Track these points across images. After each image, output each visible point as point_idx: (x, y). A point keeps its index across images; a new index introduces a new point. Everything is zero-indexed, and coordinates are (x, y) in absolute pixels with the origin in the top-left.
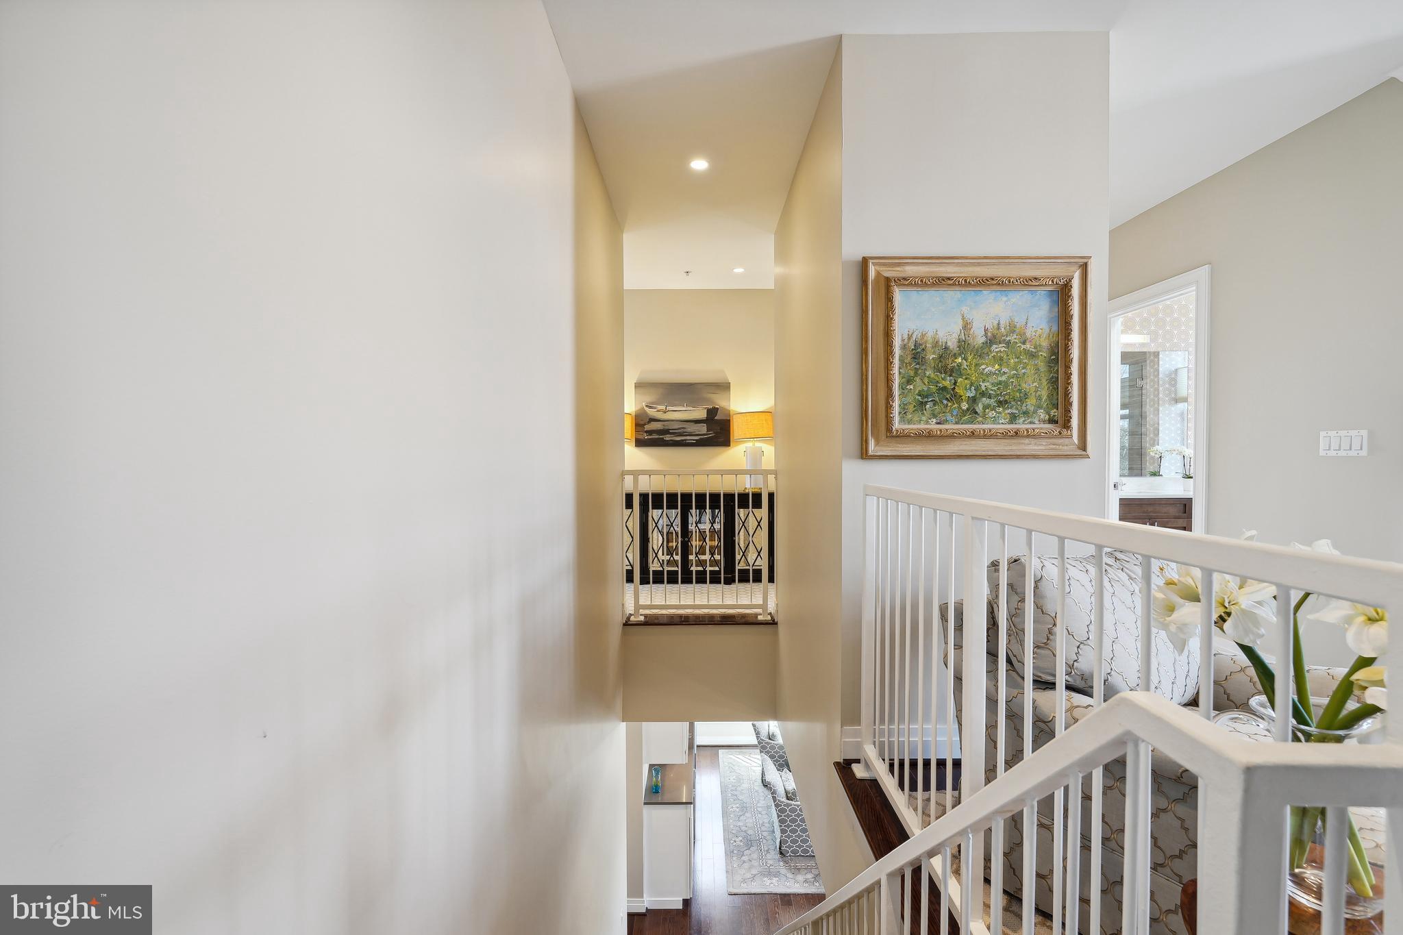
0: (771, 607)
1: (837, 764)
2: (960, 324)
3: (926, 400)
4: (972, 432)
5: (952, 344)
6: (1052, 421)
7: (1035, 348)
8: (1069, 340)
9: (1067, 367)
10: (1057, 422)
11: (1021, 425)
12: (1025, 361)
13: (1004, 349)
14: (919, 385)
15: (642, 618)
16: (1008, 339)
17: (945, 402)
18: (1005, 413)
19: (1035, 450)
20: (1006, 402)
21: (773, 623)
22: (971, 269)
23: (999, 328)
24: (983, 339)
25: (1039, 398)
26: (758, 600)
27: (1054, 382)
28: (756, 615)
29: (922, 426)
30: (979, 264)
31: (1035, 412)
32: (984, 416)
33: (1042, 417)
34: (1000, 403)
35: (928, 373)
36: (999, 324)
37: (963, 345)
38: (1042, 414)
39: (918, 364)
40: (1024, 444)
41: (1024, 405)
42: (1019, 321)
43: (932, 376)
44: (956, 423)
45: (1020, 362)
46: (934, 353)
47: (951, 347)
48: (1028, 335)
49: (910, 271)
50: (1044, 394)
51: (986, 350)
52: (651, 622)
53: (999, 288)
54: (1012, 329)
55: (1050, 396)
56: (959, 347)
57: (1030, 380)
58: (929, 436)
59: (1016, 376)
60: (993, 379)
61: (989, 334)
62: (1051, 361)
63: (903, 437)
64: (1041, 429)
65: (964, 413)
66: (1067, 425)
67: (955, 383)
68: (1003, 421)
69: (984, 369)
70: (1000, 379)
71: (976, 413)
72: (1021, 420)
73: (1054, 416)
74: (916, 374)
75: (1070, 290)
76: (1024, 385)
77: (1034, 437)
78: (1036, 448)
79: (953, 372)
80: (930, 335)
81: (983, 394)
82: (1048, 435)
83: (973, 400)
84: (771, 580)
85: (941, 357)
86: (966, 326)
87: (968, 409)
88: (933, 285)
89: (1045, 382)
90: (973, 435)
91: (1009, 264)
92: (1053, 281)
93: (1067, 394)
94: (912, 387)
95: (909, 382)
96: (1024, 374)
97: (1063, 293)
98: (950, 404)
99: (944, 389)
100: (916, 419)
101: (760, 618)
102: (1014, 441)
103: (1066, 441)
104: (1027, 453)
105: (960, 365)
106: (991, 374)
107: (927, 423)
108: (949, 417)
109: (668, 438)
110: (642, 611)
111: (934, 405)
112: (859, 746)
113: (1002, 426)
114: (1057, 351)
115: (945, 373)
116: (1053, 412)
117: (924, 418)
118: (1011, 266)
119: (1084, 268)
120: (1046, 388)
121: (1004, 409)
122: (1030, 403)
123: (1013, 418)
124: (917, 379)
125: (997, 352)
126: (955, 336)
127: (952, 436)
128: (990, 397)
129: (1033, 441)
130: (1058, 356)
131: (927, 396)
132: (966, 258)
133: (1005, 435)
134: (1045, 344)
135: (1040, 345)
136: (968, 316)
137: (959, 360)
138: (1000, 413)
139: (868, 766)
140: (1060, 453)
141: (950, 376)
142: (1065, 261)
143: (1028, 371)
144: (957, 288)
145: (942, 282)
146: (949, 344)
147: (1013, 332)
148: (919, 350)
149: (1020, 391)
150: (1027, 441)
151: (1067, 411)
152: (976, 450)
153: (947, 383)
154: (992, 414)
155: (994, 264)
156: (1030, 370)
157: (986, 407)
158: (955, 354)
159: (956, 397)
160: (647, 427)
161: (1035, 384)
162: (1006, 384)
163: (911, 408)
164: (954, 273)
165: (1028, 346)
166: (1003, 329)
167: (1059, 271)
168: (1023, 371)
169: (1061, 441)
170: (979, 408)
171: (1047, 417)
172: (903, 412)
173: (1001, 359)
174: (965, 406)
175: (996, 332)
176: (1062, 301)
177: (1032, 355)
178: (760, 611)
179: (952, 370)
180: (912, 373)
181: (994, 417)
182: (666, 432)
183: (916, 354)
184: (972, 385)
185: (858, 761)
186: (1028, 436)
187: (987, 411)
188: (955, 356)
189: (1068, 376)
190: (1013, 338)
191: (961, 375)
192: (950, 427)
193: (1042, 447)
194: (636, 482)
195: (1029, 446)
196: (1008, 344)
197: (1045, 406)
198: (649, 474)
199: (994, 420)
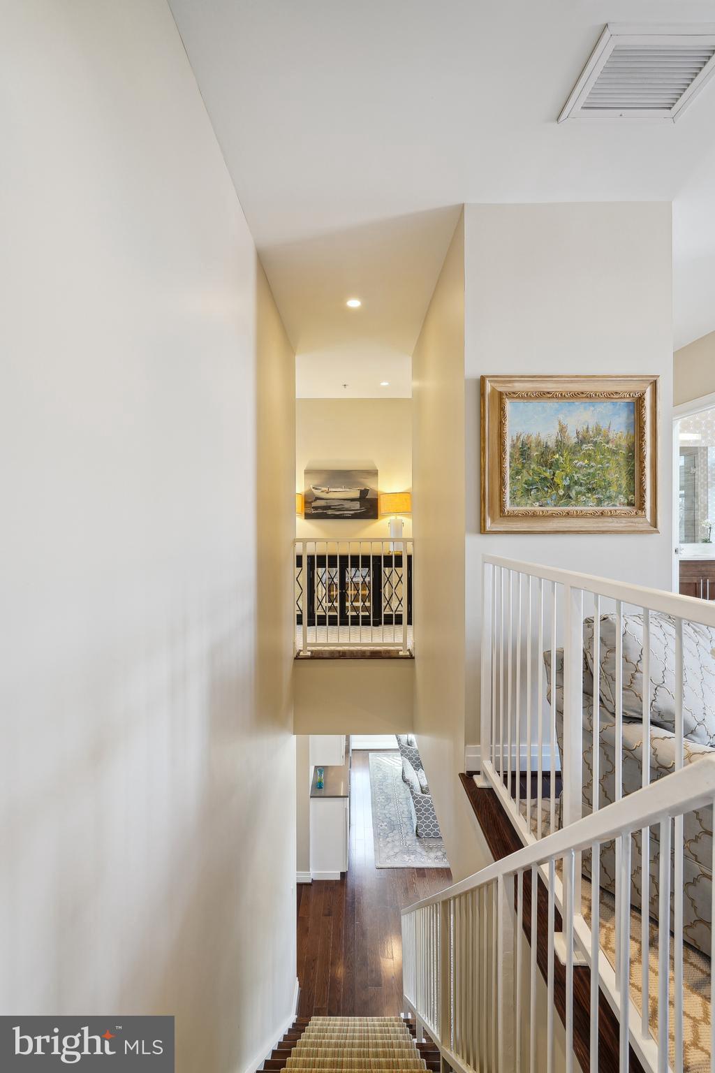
0: (410, 645)
1: (462, 775)
2: (558, 427)
3: (531, 487)
4: (567, 513)
5: (552, 444)
6: (630, 504)
7: (616, 447)
8: (643, 441)
9: (642, 462)
10: (634, 505)
11: (606, 507)
12: (608, 457)
13: (592, 447)
14: (525, 476)
15: (309, 654)
16: (595, 440)
17: (546, 489)
18: (593, 498)
19: (615, 527)
20: (594, 489)
21: (411, 657)
22: (565, 385)
23: (587, 431)
24: (576, 440)
25: (620, 486)
26: (399, 639)
27: (631, 474)
28: (398, 651)
29: (529, 508)
30: (572, 382)
31: (617, 497)
32: (577, 501)
33: (622, 501)
34: (589, 490)
35: (532, 467)
36: (587, 428)
37: (560, 445)
38: (622, 499)
39: (525, 459)
40: (608, 522)
41: (608, 491)
42: (604, 425)
43: (536, 468)
44: (555, 506)
45: (604, 458)
46: (537, 451)
47: (551, 446)
48: (611, 437)
49: (518, 387)
50: (624, 483)
51: (578, 448)
52: (316, 656)
53: (587, 400)
54: (598, 431)
55: (628, 485)
56: (557, 446)
57: (613, 472)
58: (534, 516)
59: (602, 469)
60: (584, 471)
61: (581, 436)
62: (629, 457)
63: (514, 516)
64: (622, 510)
65: (561, 498)
66: (641, 507)
67: (554, 475)
68: (591, 504)
69: (576, 464)
70: (589, 471)
71: (570, 498)
72: (607, 503)
73: (632, 500)
74: (523, 467)
75: (643, 402)
76: (608, 476)
77: (616, 516)
78: (618, 525)
79: (552, 465)
80: (534, 436)
81: (576, 483)
82: (627, 515)
83: (568, 488)
84: (410, 622)
85: (543, 453)
86: (562, 430)
87: (564, 495)
88: (536, 397)
89: (624, 474)
90: (568, 515)
91: (594, 381)
92: (630, 395)
93: (642, 483)
94: (520, 477)
95: (518, 473)
96: (608, 467)
97: (637, 404)
98: (550, 491)
99: (545, 478)
100: (523, 502)
101: (401, 653)
102: (600, 520)
103: (641, 520)
104: (611, 529)
105: (557, 460)
106: (581, 467)
107: (532, 505)
108: (549, 501)
109: (329, 512)
110: (309, 648)
111: (538, 491)
112: (479, 761)
113: (591, 507)
114: (633, 449)
115: (546, 466)
116: (631, 497)
117: (530, 502)
118: (596, 384)
119: (655, 384)
120: (625, 478)
121: (593, 495)
122: (613, 490)
123: (599, 502)
124: (524, 471)
125: (586, 450)
126: (554, 438)
127: (552, 516)
128: (581, 485)
129: (615, 520)
130: (634, 454)
131: (532, 485)
132: (562, 377)
133: (593, 515)
134: (624, 443)
135: (620, 445)
136: (564, 422)
137: (557, 456)
138: (589, 498)
139: (486, 778)
140: (637, 529)
141: (550, 468)
142: (641, 379)
143: (611, 465)
144: (555, 400)
145: (542, 395)
146: (549, 443)
147: (599, 434)
148: (525, 448)
149: (604, 480)
150: (610, 520)
151: (642, 496)
152: (569, 527)
153: (548, 474)
154: (583, 498)
155: (583, 381)
156: (612, 465)
157: (578, 493)
158: (553, 452)
159: (554, 485)
160: (314, 504)
161: (616, 476)
162: (594, 476)
163: (519, 494)
164: (552, 388)
165: (610, 445)
166: (591, 432)
167: (635, 387)
168: (607, 465)
169: (636, 520)
170: (573, 494)
171: (626, 501)
172: (513, 497)
173: (590, 456)
174: (561, 492)
175: (586, 434)
176: (637, 410)
177: (614, 453)
178: (401, 648)
179: (551, 464)
180: (520, 466)
181: (585, 501)
182: (328, 507)
183: (523, 451)
184: (567, 475)
185: (478, 773)
186: (611, 516)
187: (579, 496)
188: (554, 453)
189: (642, 469)
190: (599, 439)
191: (558, 468)
192: (550, 509)
193: (622, 525)
194: (304, 547)
195: (612, 524)
196: (595, 443)
197: (624, 492)
198: (315, 541)
199: (585, 503)
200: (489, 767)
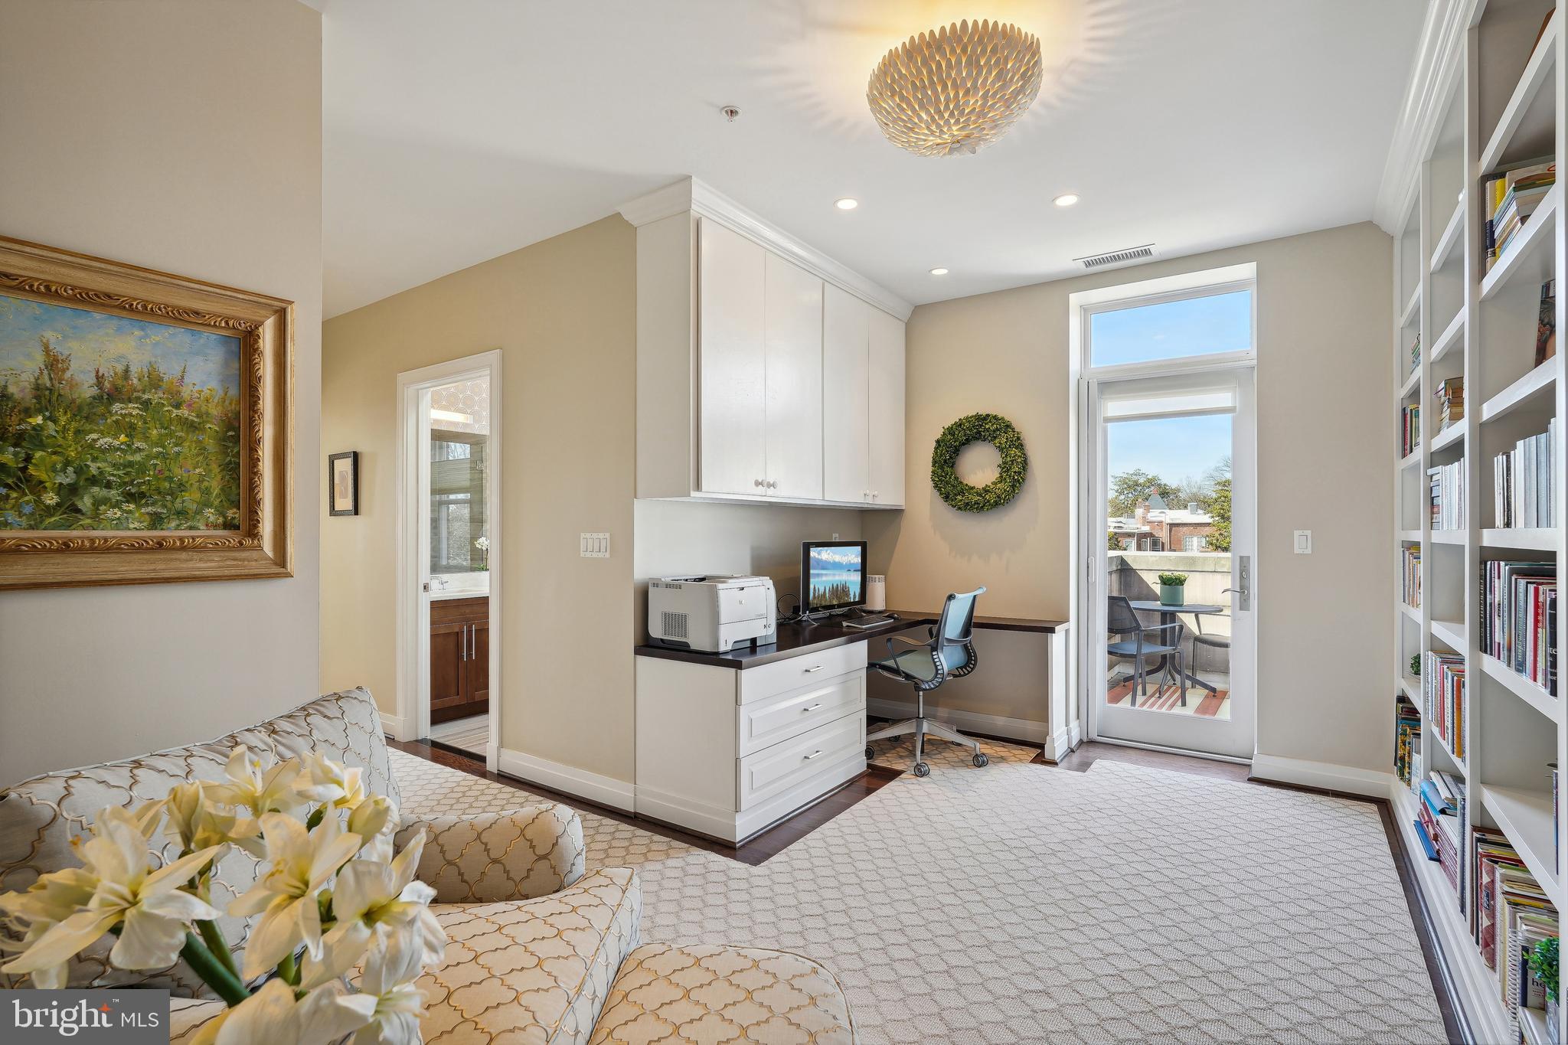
5: (20, 392)
6: (230, 525)
7: (197, 416)
8: (256, 412)
10: (237, 528)
11: (171, 532)
12: (179, 434)
13: (138, 411)
16: (146, 396)
17: (3, 490)
18: (140, 513)
19: (199, 569)
20: (142, 495)
24: (95, 391)
27: (231, 469)
31: (199, 512)
32: (96, 516)
33: (212, 518)
34: (130, 497)
37: (48, 396)
38: (210, 514)
40: (179, 560)
41: (179, 500)
45: (171, 435)
47: (19, 397)
48: (186, 393)
50: (215, 485)
51: (101, 410)
53: (125, 314)
54: (154, 381)
55: (226, 490)
56: (38, 397)
57: (189, 463)
59: (164, 456)
60: (118, 457)
61: (107, 385)
62: (225, 439)
64: (208, 537)
65: (49, 511)
66: (252, 530)
67: (28, 460)
68: (136, 525)
69: (95, 441)
70: (130, 458)
72: (173, 524)
73: (234, 519)
75: (256, 341)
76: (177, 471)
77: (196, 549)
78: (202, 565)
79: (21, 439)
81: (94, 480)
82: (220, 546)
83: (72, 490)
86: (55, 365)
87: (59, 505)
89: (215, 469)
90: (69, 548)
91: (144, 280)
92: (227, 323)
93: (252, 488)
96: (178, 454)
97: (246, 343)
99: (1, 467)
102: (157, 556)
103: (255, 554)
104: (185, 574)
105: (39, 429)
106: (111, 449)
108: (12, 517)
113: (133, 531)
114: (237, 425)
115: (3, 439)
116: (230, 513)
118: (153, 286)
119: (281, 315)
120: (219, 477)
121: (139, 506)
122: (190, 499)
123: (156, 521)
125: (124, 416)
127: (16, 551)
128: (108, 485)
129: (196, 556)
133: (138, 548)
134: (215, 411)
135: (207, 414)
136: (57, 348)
137: (38, 419)
138: (130, 512)
140: (246, 572)
141: (16, 446)
142: (251, 298)
143: (186, 450)
144: (31, 297)
146: (12, 390)
147: (157, 387)
149: (170, 479)
150: (184, 555)
151: (254, 511)
153: (9, 458)
154: (114, 513)
155: (110, 273)
156: (188, 449)
157: (97, 503)
158: (27, 409)
159: (29, 483)
161: (199, 471)
162: (142, 469)
164: (21, 268)
165: (184, 412)
166: (135, 381)
167: (243, 313)
168: (176, 449)
169: (244, 555)
170: (84, 503)
171: (221, 520)
173: (132, 427)
174: (51, 499)
175: (120, 382)
176: (245, 354)
177: (192, 427)
179: (21, 435)
181: (119, 519)
184: (68, 464)
186: (183, 548)
187: (103, 508)
188: (27, 413)
189: (254, 462)
190: (155, 397)
191: (41, 447)
193: (213, 564)
195: (190, 565)
196: (146, 405)
197: (217, 502)
199: (119, 524)
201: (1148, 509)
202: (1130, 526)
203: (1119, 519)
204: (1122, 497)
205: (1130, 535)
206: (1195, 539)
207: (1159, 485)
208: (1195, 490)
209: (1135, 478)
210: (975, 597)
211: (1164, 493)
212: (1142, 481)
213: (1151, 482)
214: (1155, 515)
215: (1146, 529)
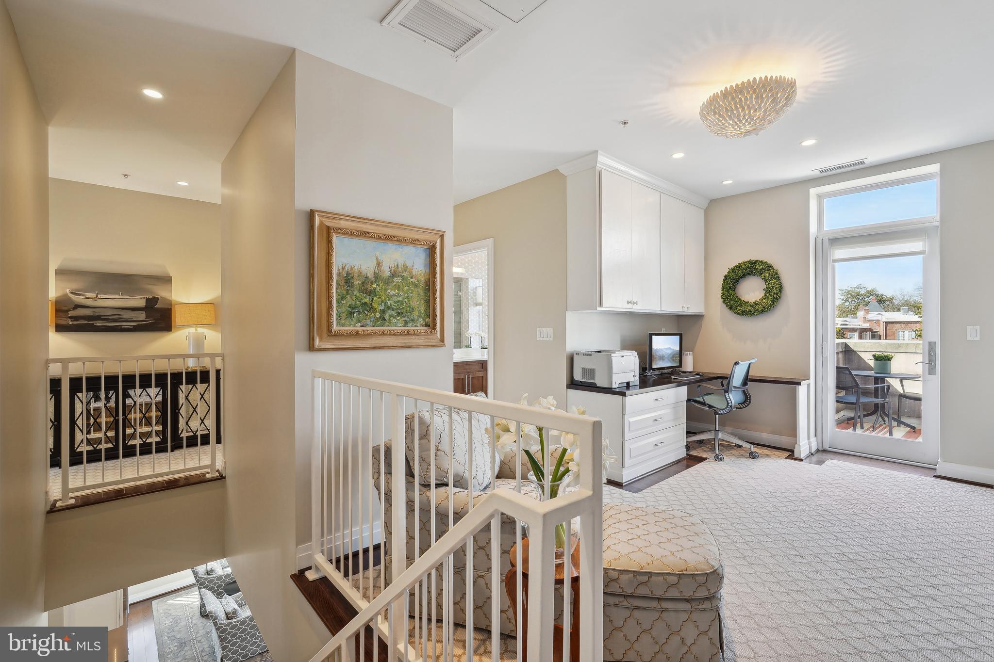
0: (219, 465)
1: (293, 577)
2: (375, 262)
3: (354, 310)
4: (383, 332)
5: (370, 275)
6: (427, 325)
7: (417, 281)
8: (435, 278)
9: (434, 294)
10: (429, 326)
11: (410, 328)
12: (412, 289)
13: (400, 280)
14: (349, 301)
15: (71, 502)
16: (403, 275)
17: (366, 312)
18: (401, 320)
20: (402, 313)
21: (222, 478)
22: (377, 228)
23: (398, 268)
24: (389, 274)
25: (420, 311)
27: (427, 302)
28: (204, 474)
29: (351, 328)
30: (386, 227)
31: (418, 320)
32: (389, 322)
33: (421, 323)
34: (399, 314)
35: (355, 293)
36: (398, 265)
37: (377, 276)
38: (421, 321)
39: (349, 286)
40: (412, 339)
41: (412, 315)
42: (409, 264)
43: (358, 295)
44: (373, 326)
45: (409, 289)
46: (359, 280)
47: (370, 277)
48: (414, 273)
49: (343, 224)
50: (422, 309)
51: (390, 281)
53: (397, 243)
54: (405, 268)
55: (426, 311)
56: (375, 277)
57: (415, 300)
58: (356, 335)
59: (407, 298)
60: (395, 298)
61: (392, 271)
62: (425, 290)
63: (339, 335)
64: (421, 330)
65: (378, 319)
66: (434, 328)
67: (372, 301)
68: (400, 325)
69: (389, 293)
70: (398, 299)
71: (385, 320)
72: (410, 325)
73: (428, 322)
74: (347, 293)
75: (435, 249)
76: (412, 303)
77: (418, 335)
78: (419, 341)
79: (371, 293)
80: (356, 267)
81: (389, 308)
82: (425, 334)
83: (383, 312)
84: (219, 441)
85: (363, 283)
86: (379, 264)
87: (380, 317)
88: (359, 236)
89: (423, 302)
90: (383, 334)
91: (404, 229)
92: (427, 243)
93: (434, 310)
94: (344, 302)
95: (342, 298)
96: (412, 296)
97: (432, 250)
98: (369, 314)
99: (365, 304)
100: (347, 323)
101: (209, 476)
102: (407, 337)
103: (434, 337)
104: (414, 344)
105: (375, 289)
106: (393, 295)
107: (355, 326)
108: (369, 323)
109: (99, 323)
110: (71, 495)
111: (359, 314)
113: (400, 328)
114: (428, 284)
115: (366, 293)
116: (427, 320)
117: (352, 323)
118: (405, 231)
119: (442, 237)
120: (423, 305)
121: (401, 318)
122: (416, 313)
123: (406, 323)
124: (348, 296)
125: (397, 282)
126: (372, 270)
127: (370, 335)
128: (393, 310)
129: (417, 337)
130: (430, 287)
131: (354, 308)
132: (379, 221)
133: (402, 334)
134: (423, 279)
135: (420, 280)
136: (379, 258)
137: (375, 286)
138: (398, 320)
139: (318, 569)
140: (431, 344)
141: (369, 295)
142: (433, 232)
144: (373, 240)
145: (363, 234)
146: (368, 275)
147: (406, 271)
148: (349, 277)
149: (409, 307)
150: (414, 337)
151: (434, 320)
152: (385, 343)
153: (367, 300)
154: (394, 320)
155: (395, 228)
156: (415, 295)
157: (391, 316)
158: (372, 282)
159: (373, 310)
160: (71, 313)
161: (417, 303)
162: (401, 302)
163: (344, 316)
164: (371, 229)
165: (413, 280)
166: (400, 269)
167: (430, 237)
168: (411, 295)
169: (431, 337)
170: (387, 317)
171: (424, 323)
172: (339, 319)
173: (399, 287)
174: (378, 315)
175: (396, 270)
176: (431, 255)
177: (416, 286)
178: (208, 470)
179: (370, 292)
180: (345, 292)
181: (396, 322)
182: (98, 318)
183: (348, 280)
184: (382, 302)
185: (309, 568)
186: (414, 334)
187: (391, 318)
188: (372, 283)
189: (435, 299)
190: (406, 274)
191: (376, 295)
192: (369, 329)
193: (422, 341)
194: (65, 368)
195: (415, 341)
196: (403, 277)
197: (423, 316)
198: (84, 361)
199: (396, 325)
200: (320, 559)
201: (867, 311)
202: (853, 324)
203: (845, 319)
204: (847, 304)
205: (853, 330)
206: (907, 333)
207: (877, 295)
208: (906, 298)
209: (858, 290)
210: (750, 364)
211: (881, 301)
212: (863, 292)
213: (870, 293)
214: (873, 315)
215: (867, 325)
